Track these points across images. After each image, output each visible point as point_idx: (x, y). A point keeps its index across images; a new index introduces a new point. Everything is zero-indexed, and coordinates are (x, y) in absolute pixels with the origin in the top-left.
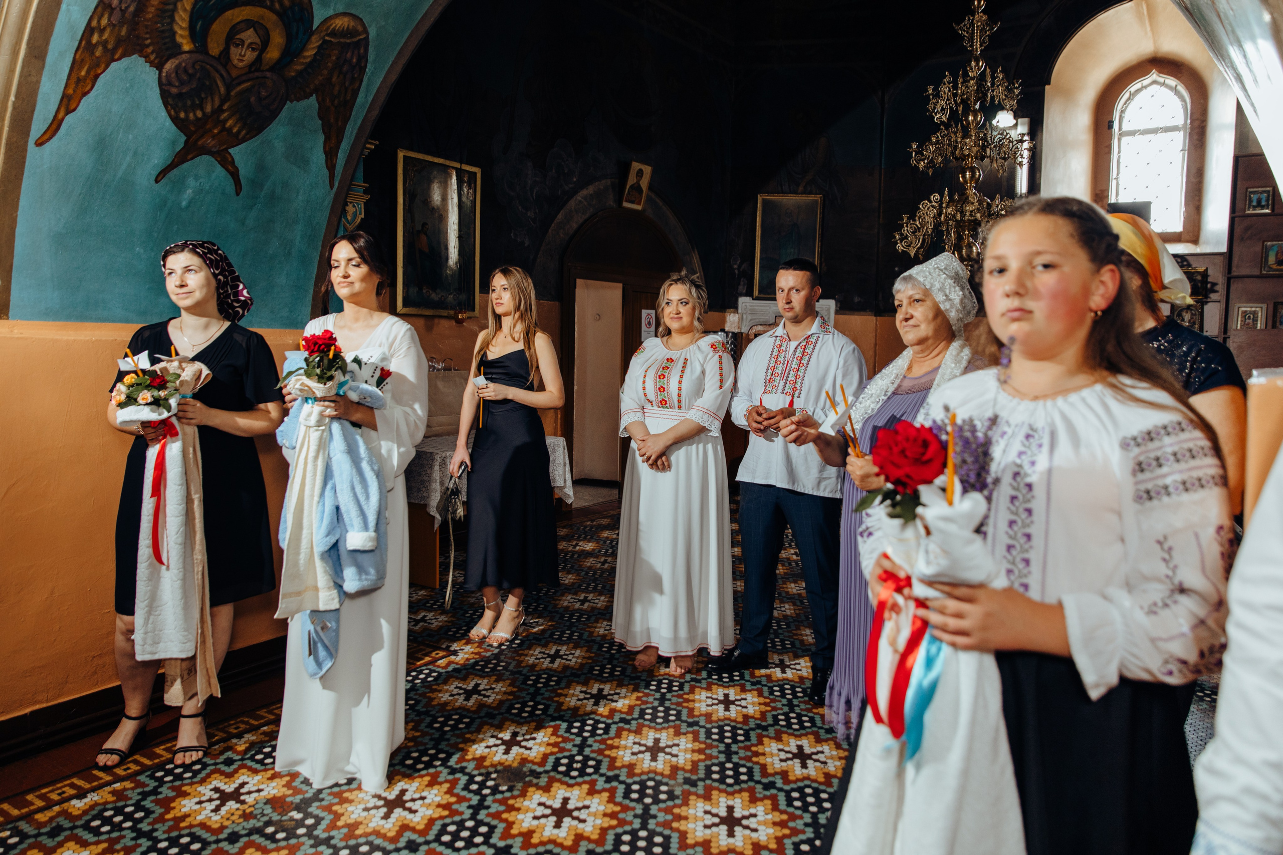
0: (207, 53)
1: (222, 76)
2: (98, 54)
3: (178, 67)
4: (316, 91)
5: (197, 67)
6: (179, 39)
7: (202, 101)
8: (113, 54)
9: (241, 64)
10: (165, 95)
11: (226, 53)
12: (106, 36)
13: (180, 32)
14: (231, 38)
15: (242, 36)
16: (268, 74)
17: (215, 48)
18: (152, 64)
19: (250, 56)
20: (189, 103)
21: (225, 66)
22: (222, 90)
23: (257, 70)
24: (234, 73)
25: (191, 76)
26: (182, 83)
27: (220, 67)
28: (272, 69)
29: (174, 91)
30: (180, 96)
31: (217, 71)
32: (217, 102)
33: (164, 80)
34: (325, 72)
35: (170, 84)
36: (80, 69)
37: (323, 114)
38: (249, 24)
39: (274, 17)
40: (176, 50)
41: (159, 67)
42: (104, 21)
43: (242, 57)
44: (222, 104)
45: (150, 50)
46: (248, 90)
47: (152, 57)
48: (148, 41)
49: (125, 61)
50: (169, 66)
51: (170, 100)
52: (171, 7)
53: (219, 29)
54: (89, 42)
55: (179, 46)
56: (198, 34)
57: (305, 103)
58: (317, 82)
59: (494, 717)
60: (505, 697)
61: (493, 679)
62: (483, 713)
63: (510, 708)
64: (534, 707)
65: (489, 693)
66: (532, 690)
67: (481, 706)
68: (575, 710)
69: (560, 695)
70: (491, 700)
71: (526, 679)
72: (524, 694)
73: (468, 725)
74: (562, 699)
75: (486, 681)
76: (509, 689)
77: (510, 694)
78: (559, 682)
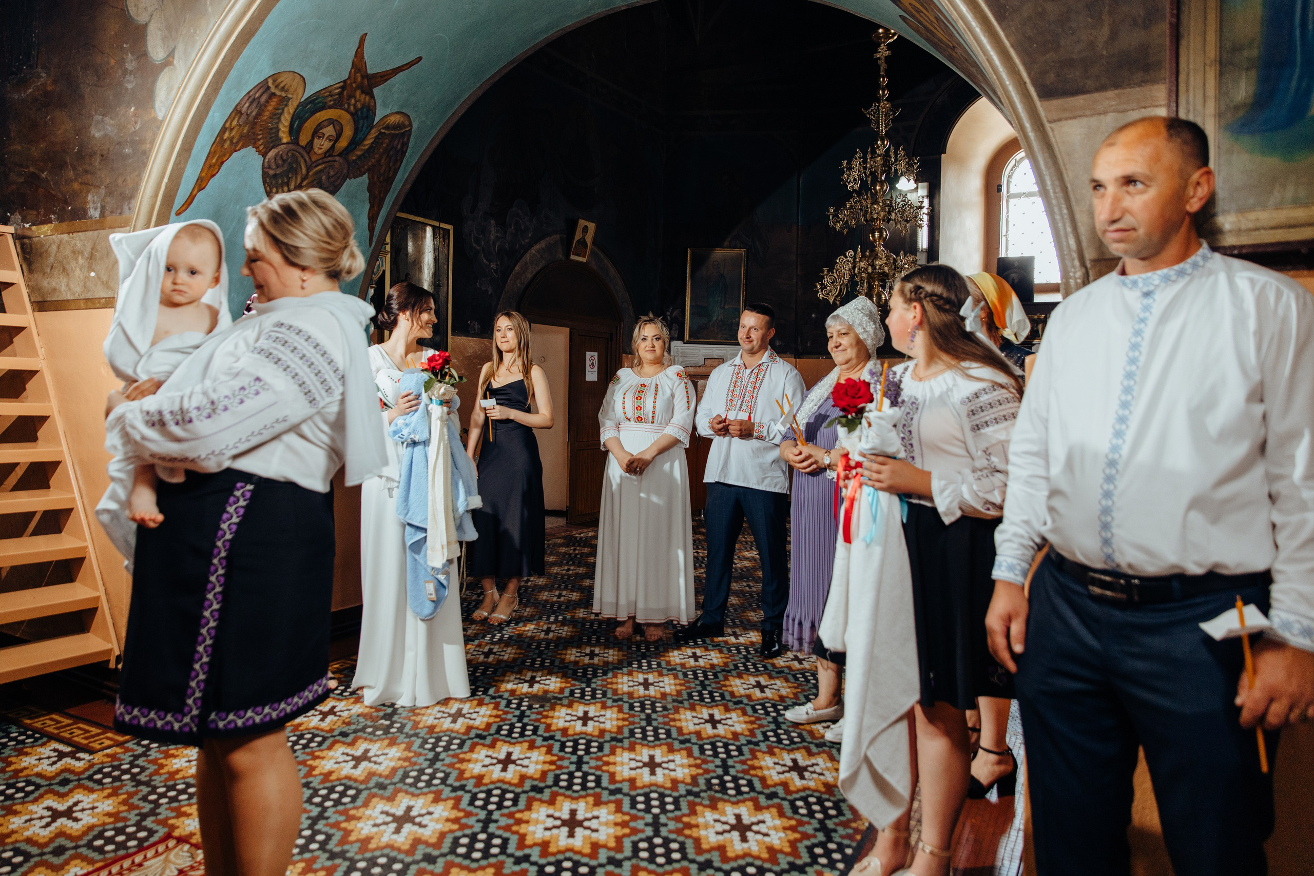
0: (298, 144)
1: (305, 160)
2: (226, 146)
3: (277, 155)
4: (369, 170)
5: (290, 154)
6: (281, 134)
7: (289, 179)
8: (236, 146)
9: (320, 152)
10: (265, 175)
11: (311, 143)
12: (234, 133)
13: (283, 129)
14: (316, 133)
15: (324, 131)
16: (337, 158)
17: (303, 141)
18: (260, 152)
19: (327, 145)
20: (280, 181)
21: (308, 153)
22: (304, 171)
23: (330, 156)
24: (314, 158)
25: (284, 161)
26: (278, 166)
27: (305, 154)
28: (340, 155)
29: (271, 172)
30: (275, 176)
31: (303, 157)
32: (299, 181)
33: (266, 165)
34: (377, 156)
35: (270, 167)
36: (213, 157)
37: (370, 189)
38: (331, 122)
39: (348, 116)
40: (276, 142)
41: (264, 155)
42: (235, 123)
43: (321, 145)
44: (302, 182)
45: (260, 143)
46: (321, 171)
47: (261, 148)
48: (260, 137)
49: (243, 151)
50: (271, 154)
51: (268, 180)
52: (280, 111)
53: (310, 125)
54: (222, 138)
55: (280, 139)
56: (294, 131)
57: (360, 179)
58: (370, 164)
59: (513, 667)
60: (517, 656)
61: (503, 645)
62: (503, 665)
63: (524, 662)
64: (543, 662)
65: (503, 653)
66: (537, 651)
67: (500, 662)
68: (576, 663)
69: (561, 654)
70: (506, 657)
71: (530, 645)
72: (531, 654)
73: (494, 672)
74: (563, 657)
75: (497, 646)
76: (518, 651)
77: (520, 654)
78: (556, 646)
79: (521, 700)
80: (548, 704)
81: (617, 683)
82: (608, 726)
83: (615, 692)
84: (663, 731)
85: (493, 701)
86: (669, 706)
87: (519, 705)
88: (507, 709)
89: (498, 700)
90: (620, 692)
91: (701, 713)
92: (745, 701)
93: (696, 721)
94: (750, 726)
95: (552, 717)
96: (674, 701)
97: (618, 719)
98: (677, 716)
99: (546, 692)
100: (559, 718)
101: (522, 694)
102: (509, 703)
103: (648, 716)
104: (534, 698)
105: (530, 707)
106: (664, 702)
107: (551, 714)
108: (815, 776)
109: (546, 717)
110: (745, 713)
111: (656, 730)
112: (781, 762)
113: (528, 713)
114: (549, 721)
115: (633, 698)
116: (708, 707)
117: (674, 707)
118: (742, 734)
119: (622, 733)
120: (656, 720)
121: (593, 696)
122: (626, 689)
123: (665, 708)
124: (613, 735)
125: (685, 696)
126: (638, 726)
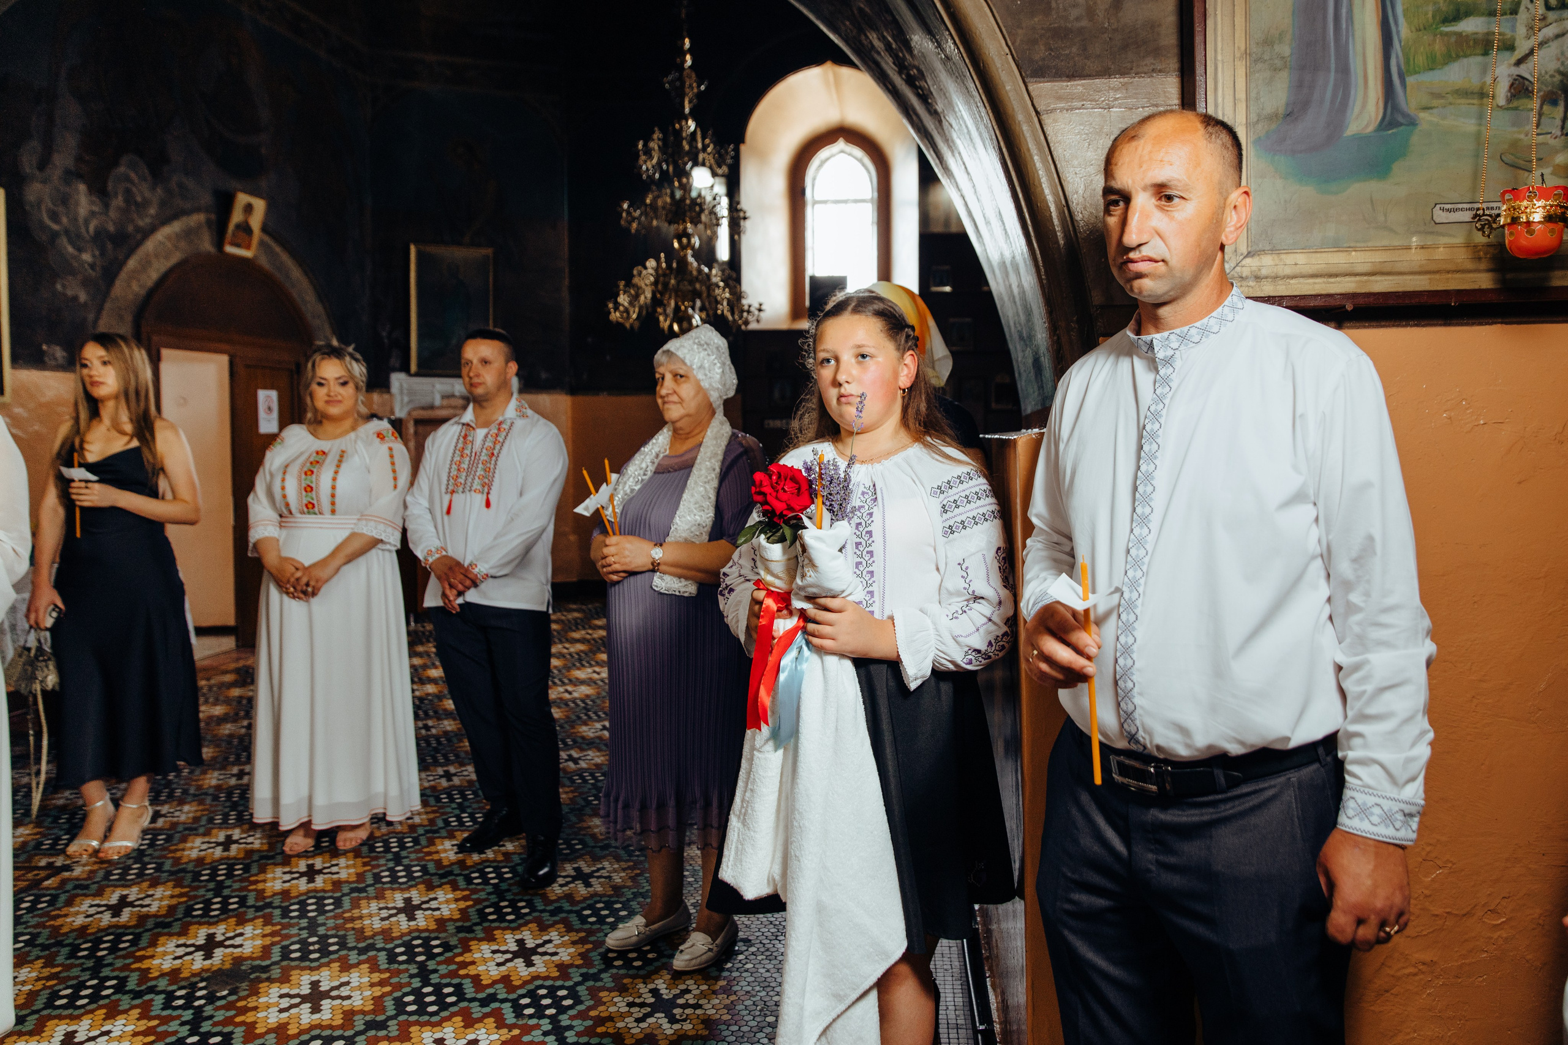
59: (169, 925)
60: (174, 901)
61: (145, 884)
62: (150, 924)
63: (189, 910)
64: (225, 903)
65: (147, 901)
66: (212, 885)
67: (143, 919)
68: (285, 894)
69: (256, 882)
70: (154, 909)
71: (197, 876)
72: (202, 892)
73: (134, 943)
74: (260, 886)
75: (135, 889)
76: (177, 891)
77: (181, 895)
78: (247, 869)
79: (193, 987)
80: (244, 985)
81: (361, 918)
82: (357, 1002)
83: (360, 933)
84: (449, 990)
85: (137, 1002)
86: (453, 941)
87: (190, 998)
88: (165, 1013)
89: (147, 997)
90: (368, 933)
91: (505, 942)
92: (567, 906)
93: (500, 958)
94: (582, 949)
95: (255, 1008)
96: (459, 930)
97: (372, 985)
98: (467, 957)
99: (238, 961)
100: (268, 1007)
101: (194, 975)
102: (170, 997)
103: (422, 966)
104: (215, 977)
105: (211, 998)
106: (442, 935)
107: (252, 1002)
108: (688, 1011)
109: (245, 1010)
110: (569, 929)
111: (438, 990)
112: (637, 1001)
113: (208, 1010)
114: (249, 1018)
115: (393, 939)
116: (513, 929)
117: (460, 940)
118: (571, 966)
119: (383, 1010)
120: (435, 971)
121: (324, 952)
122: (377, 925)
123: (447, 947)
124: (368, 1018)
125: (475, 918)
126: (407, 989)
